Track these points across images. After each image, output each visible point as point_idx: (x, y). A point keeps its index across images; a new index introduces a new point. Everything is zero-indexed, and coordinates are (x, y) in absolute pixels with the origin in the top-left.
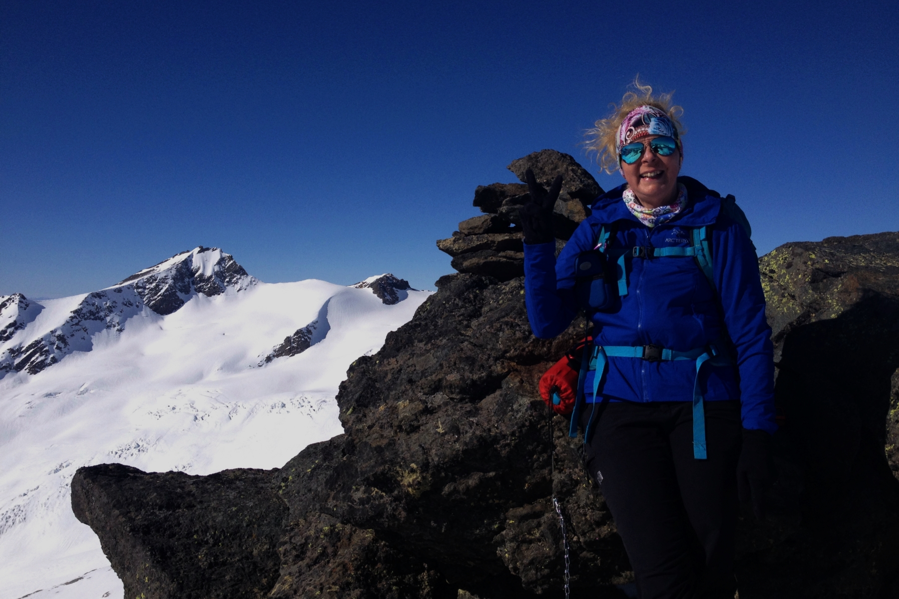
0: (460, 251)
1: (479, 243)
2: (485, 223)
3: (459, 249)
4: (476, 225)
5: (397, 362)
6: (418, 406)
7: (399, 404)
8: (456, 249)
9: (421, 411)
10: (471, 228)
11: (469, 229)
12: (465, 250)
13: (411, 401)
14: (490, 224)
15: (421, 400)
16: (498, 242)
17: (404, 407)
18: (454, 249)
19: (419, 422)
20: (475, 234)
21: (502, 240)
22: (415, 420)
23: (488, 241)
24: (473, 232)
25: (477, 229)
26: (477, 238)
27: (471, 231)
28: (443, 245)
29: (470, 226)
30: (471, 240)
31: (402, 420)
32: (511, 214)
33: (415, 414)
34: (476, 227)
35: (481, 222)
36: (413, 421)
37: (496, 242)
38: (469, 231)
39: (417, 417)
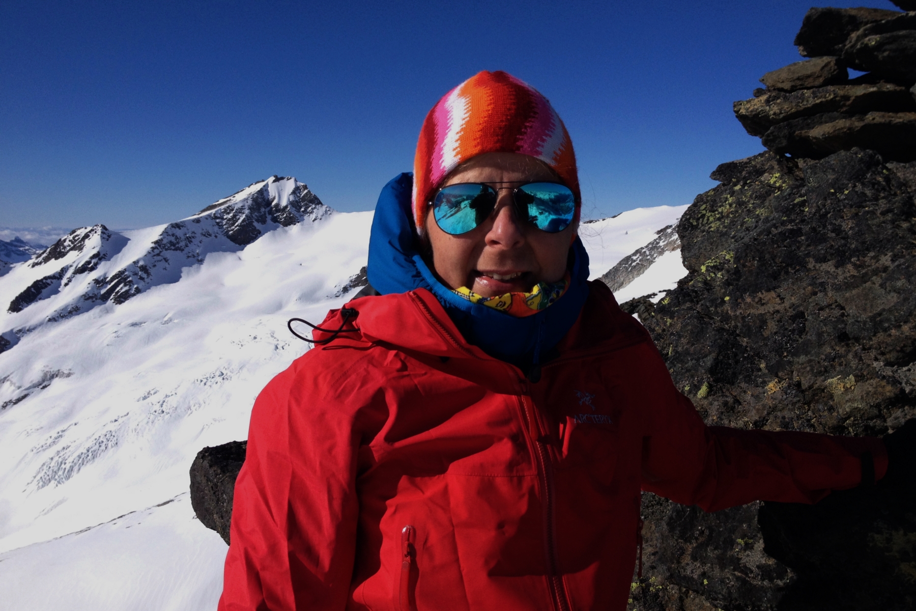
0: (781, 116)
1: (818, 101)
2: (826, 69)
3: (781, 113)
4: (809, 72)
5: (782, 299)
6: (880, 389)
7: (831, 384)
8: (775, 114)
9: (890, 399)
10: (798, 79)
11: (794, 81)
12: (792, 114)
13: (860, 378)
14: (835, 70)
15: (884, 377)
16: (857, 97)
17: (847, 390)
18: (772, 112)
19: (885, 421)
20: (808, 88)
21: (864, 95)
22: (877, 417)
23: (835, 97)
24: (801, 85)
25: (810, 80)
26: (813, 93)
27: (799, 83)
28: (747, 109)
29: (796, 76)
30: (802, 98)
31: (848, 418)
32: (888, 47)
33: (878, 406)
34: (808, 77)
35: (819, 68)
37: (853, 98)
38: (793, 84)
39: (880, 411)
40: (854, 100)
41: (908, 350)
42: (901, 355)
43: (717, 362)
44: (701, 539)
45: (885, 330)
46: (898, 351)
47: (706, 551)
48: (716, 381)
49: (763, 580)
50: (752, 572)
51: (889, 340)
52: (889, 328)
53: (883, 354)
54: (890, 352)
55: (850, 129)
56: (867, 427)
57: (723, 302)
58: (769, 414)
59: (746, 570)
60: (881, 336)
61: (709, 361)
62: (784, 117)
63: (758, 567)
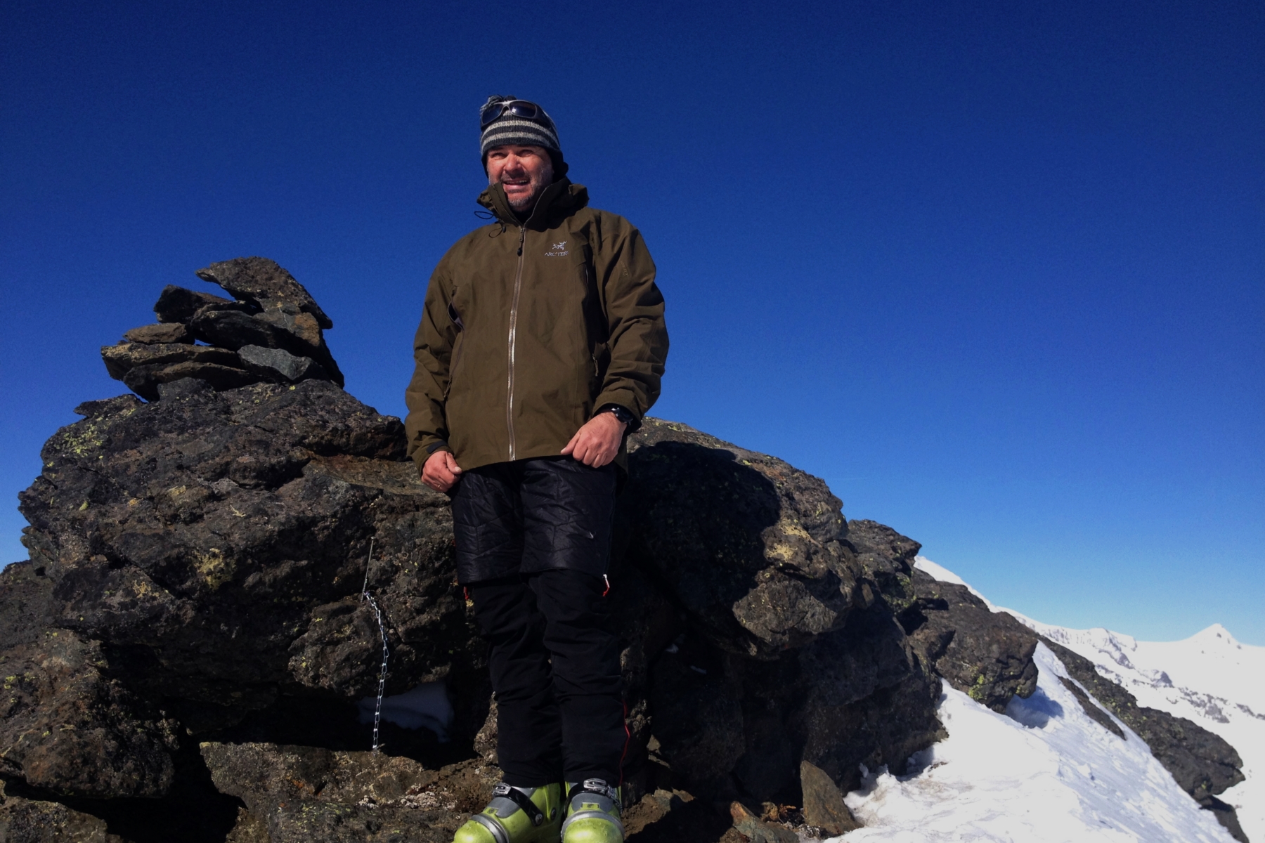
0: (141, 361)
1: (170, 353)
2: (177, 331)
3: (141, 358)
4: (165, 331)
5: (141, 453)
6: (200, 492)
7: (171, 492)
8: (136, 358)
9: (205, 496)
10: (156, 335)
11: (153, 336)
12: (149, 360)
13: (189, 487)
14: (184, 333)
15: (203, 486)
16: (200, 353)
17: (180, 494)
18: (133, 357)
19: (202, 510)
20: (163, 343)
21: (205, 352)
22: (198, 507)
23: (184, 351)
24: (158, 340)
25: (166, 337)
26: (167, 347)
27: (156, 338)
28: (113, 353)
29: (154, 333)
30: (159, 349)
31: (181, 507)
32: (223, 320)
33: (198, 501)
34: (164, 334)
35: (172, 329)
36: (194, 508)
37: (197, 354)
38: (152, 338)
39: (200, 504)
40: (198, 355)
41: (218, 471)
42: (213, 474)
43: (94, 490)
44: (78, 598)
45: (205, 461)
46: (212, 472)
47: (82, 604)
48: (94, 502)
49: (121, 610)
50: (114, 607)
51: (207, 466)
52: (208, 460)
53: (203, 473)
54: (207, 472)
55: (192, 368)
56: (192, 514)
57: (98, 459)
58: (129, 516)
59: (110, 607)
60: (203, 464)
61: (88, 490)
62: (143, 362)
63: (119, 604)
